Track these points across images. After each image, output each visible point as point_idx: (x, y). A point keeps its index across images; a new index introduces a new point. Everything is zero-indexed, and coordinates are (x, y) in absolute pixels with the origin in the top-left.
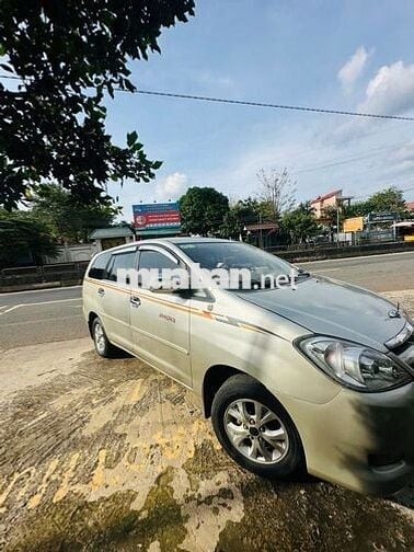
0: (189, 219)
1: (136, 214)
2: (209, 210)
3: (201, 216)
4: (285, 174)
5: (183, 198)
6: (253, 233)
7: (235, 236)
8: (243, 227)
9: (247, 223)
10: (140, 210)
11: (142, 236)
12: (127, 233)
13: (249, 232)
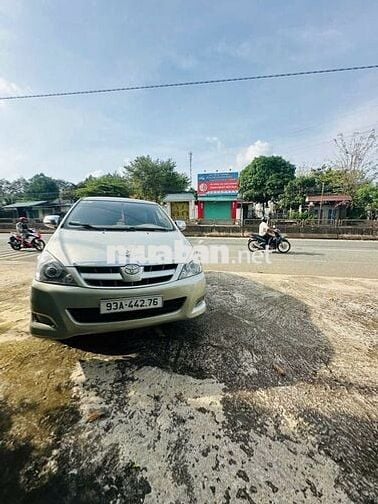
0: (250, 188)
1: (199, 183)
2: (272, 179)
3: (262, 185)
4: (372, 136)
5: (248, 168)
6: (317, 204)
7: (295, 207)
8: (305, 198)
9: (310, 194)
10: (204, 179)
11: (203, 202)
12: (191, 198)
13: (311, 204)
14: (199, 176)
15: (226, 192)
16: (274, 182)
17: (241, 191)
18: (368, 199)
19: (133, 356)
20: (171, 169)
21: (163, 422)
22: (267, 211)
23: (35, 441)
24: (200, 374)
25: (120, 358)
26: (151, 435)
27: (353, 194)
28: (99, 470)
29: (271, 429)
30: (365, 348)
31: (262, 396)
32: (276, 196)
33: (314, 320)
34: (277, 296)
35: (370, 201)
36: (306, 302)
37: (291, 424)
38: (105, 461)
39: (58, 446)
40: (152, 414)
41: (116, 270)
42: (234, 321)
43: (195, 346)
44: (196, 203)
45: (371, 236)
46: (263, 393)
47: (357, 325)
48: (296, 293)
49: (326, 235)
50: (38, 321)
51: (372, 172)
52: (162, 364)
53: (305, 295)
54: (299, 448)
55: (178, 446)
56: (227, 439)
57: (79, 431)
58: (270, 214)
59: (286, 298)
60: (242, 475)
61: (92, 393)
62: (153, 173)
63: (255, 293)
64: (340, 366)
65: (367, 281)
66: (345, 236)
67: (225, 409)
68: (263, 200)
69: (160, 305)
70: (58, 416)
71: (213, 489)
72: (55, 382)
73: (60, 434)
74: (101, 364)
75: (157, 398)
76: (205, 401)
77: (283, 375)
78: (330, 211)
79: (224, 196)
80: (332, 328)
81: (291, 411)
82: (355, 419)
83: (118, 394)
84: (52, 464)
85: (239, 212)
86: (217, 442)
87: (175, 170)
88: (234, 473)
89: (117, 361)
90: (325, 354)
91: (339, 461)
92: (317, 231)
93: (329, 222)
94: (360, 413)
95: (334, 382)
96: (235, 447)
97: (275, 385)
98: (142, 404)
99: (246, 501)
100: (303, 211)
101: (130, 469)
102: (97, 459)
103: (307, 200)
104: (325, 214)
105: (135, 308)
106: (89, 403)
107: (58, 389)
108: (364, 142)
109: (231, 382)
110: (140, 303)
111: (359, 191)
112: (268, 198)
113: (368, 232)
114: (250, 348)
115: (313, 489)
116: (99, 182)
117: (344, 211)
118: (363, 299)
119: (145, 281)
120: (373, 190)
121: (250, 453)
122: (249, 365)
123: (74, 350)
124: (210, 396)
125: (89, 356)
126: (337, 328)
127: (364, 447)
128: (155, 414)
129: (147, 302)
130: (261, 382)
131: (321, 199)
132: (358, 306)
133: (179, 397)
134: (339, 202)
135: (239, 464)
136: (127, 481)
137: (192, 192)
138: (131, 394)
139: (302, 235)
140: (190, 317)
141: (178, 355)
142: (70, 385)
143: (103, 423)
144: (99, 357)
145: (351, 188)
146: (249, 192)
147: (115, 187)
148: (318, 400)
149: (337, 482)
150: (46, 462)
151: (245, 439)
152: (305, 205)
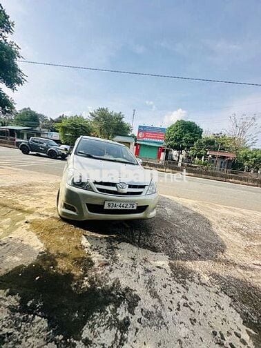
0: (172, 139)
1: (139, 131)
2: (187, 136)
3: (180, 139)
4: (253, 118)
5: (172, 126)
6: (214, 157)
7: (200, 157)
8: (207, 151)
9: (210, 149)
10: (142, 129)
11: (140, 145)
12: (132, 141)
13: (210, 156)
14: (140, 127)
15: (156, 140)
16: (188, 138)
17: (166, 141)
18: (246, 158)
19: (114, 236)
20: (121, 119)
21: (140, 270)
22: (181, 156)
23: (73, 272)
24: (154, 250)
25: (107, 236)
26: (134, 276)
27: (237, 154)
28: (112, 289)
29: (196, 279)
30: (243, 247)
31: (189, 264)
32: (188, 148)
33: (214, 229)
34: (191, 212)
35: (248, 159)
36: (209, 218)
37: (206, 279)
38: (114, 285)
39: (87, 276)
40: (132, 266)
41: (113, 185)
42: (168, 223)
43: (148, 235)
44: (135, 144)
45: (246, 183)
46: (190, 263)
47: (238, 235)
48: (202, 213)
49: (218, 178)
50: (66, 208)
51: (251, 142)
52: (132, 242)
53: (207, 214)
54: (211, 289)
55: (150, 282)
56: (175, 282)
57: (95, 270)
58: (183, 159)
59: (196, 214)
60: (184, 297)
61: (97, 253)
62: (109, 120)
63: (178, 210)
64: (229, 254)
65: (243, 210)
66: (231, 180)
67: (172, 268)
68: (179, 149)
69: (135, 208)
70: (82, 262)
71: (171, 302)
72: (73, 245)
73: (85, 270)
74: (97, 238)
75: (133, 259)
76: (160, 263)
77: (199, 255)
78: (222, 162)
79: (154, 142)
80: (224, 235)
81: (206, 273)
82: (238, 280)
83: (111, 254)
84: (86, 283)
85: (163, 155)
86: (169, 282)
87: (123, 120)
88: (181, 296)
89: (105, 238)
90: (221, 248)
91: (231, 297)
92: (213, 174)
93: (220, 170)
94: (241, 278)
95: (227, 262)
96: (180, 286)
97: (196, 260)
98: (126, 261)
99: (188, 308)
100: (204, 160)
101: (127, 289)
102: (110, 283)
103: (208, 153)
104: (219, 164)
105: (122, 208)
106: (96, 258)
107: (76, 248)
108: (248, 121)
109: (172, 255)
110: (125, 206)
111: (242, 153)
112: (183, 148)
113: (245, 179)
114: (180, 239)
115: (219, 306)
116: (72, 121)
117: (231, 164)
118: (241, 220)
119: (128, 194)
120: (250, 153)
121: (187, 289)
122: (180, 248)
123: (78, 228)
124: (162, 261)
125: (88, 233)
126: (227, 235)
127: (243, 292)
128: (134, 266)
129: (129, 205)
130: (188, 257)
131: (218, 154)
132: (238, 224)
133: (145, 260)
134: (228, 157)
135: (182, 293)
136: (128, 294)
137: (133, 136)
138: (119, 255)
139: (203, 176)
140: (149, 217)
141: (139, 239)
142: (82, 247)
143: (108, 268)
144: (94, 234)
145: (236, 149)
146: (171, 142)
147: (82, 126)
148: (219, 269)
149: (231, 305)
150: (83, 282)
151: (184, 283)
152: (206, 156)
